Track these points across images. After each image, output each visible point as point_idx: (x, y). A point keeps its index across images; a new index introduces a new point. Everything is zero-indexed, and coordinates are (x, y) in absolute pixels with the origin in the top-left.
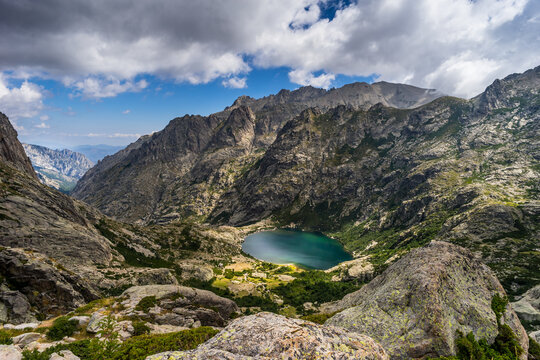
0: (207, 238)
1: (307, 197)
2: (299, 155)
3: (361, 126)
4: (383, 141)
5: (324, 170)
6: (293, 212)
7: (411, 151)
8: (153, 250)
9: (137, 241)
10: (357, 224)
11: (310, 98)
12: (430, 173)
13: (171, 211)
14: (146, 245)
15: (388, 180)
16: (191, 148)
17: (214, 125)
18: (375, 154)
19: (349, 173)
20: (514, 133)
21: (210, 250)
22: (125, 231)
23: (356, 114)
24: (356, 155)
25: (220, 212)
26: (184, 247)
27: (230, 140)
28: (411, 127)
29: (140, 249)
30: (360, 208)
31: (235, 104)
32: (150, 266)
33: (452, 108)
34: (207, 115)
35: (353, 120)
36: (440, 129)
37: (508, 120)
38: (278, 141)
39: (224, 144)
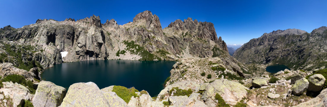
0: (258, 68)
1: (280, 56)
2: (278, 47)
3: (290, 39)
4: (295, 42)
5: (283, 50)
6: (277, 60)
7: (301, 44)
8: (248, 70)
9: (245, 68)
10: (291, 61)
11: (280, 33)
12: (304, 49)
13: (250, 61)
14: (246, 69)
15: (296, 51)
16: (254, 46)
17: (259, 40)
18: (294, 45)
19: (289, 50)
20: (316, 40)
21: (259, 70)
22: (242, 65)
23: (289, 36)
24: (290, 46)
25: (261, 61)
26: (254, 70)
27: (262, 44)
28: (300, 39)
29: (245, 70)
30: (291, 58)
31: (263, 35)
32: (247, 74)
33: (307, 35)
34: (257, 38)
35: (289, 38)
36: (305, 39)
37: (316, 37)
38: (273, 43)
39: (261, 45)
